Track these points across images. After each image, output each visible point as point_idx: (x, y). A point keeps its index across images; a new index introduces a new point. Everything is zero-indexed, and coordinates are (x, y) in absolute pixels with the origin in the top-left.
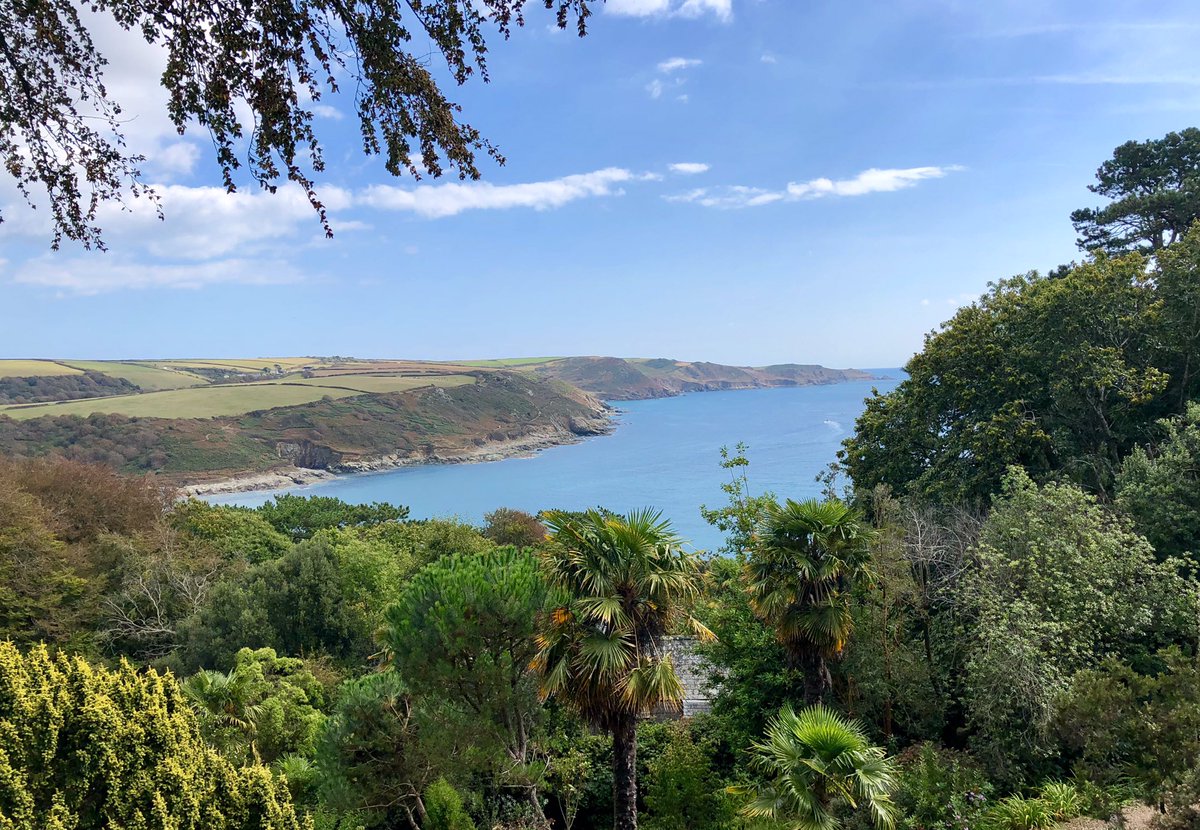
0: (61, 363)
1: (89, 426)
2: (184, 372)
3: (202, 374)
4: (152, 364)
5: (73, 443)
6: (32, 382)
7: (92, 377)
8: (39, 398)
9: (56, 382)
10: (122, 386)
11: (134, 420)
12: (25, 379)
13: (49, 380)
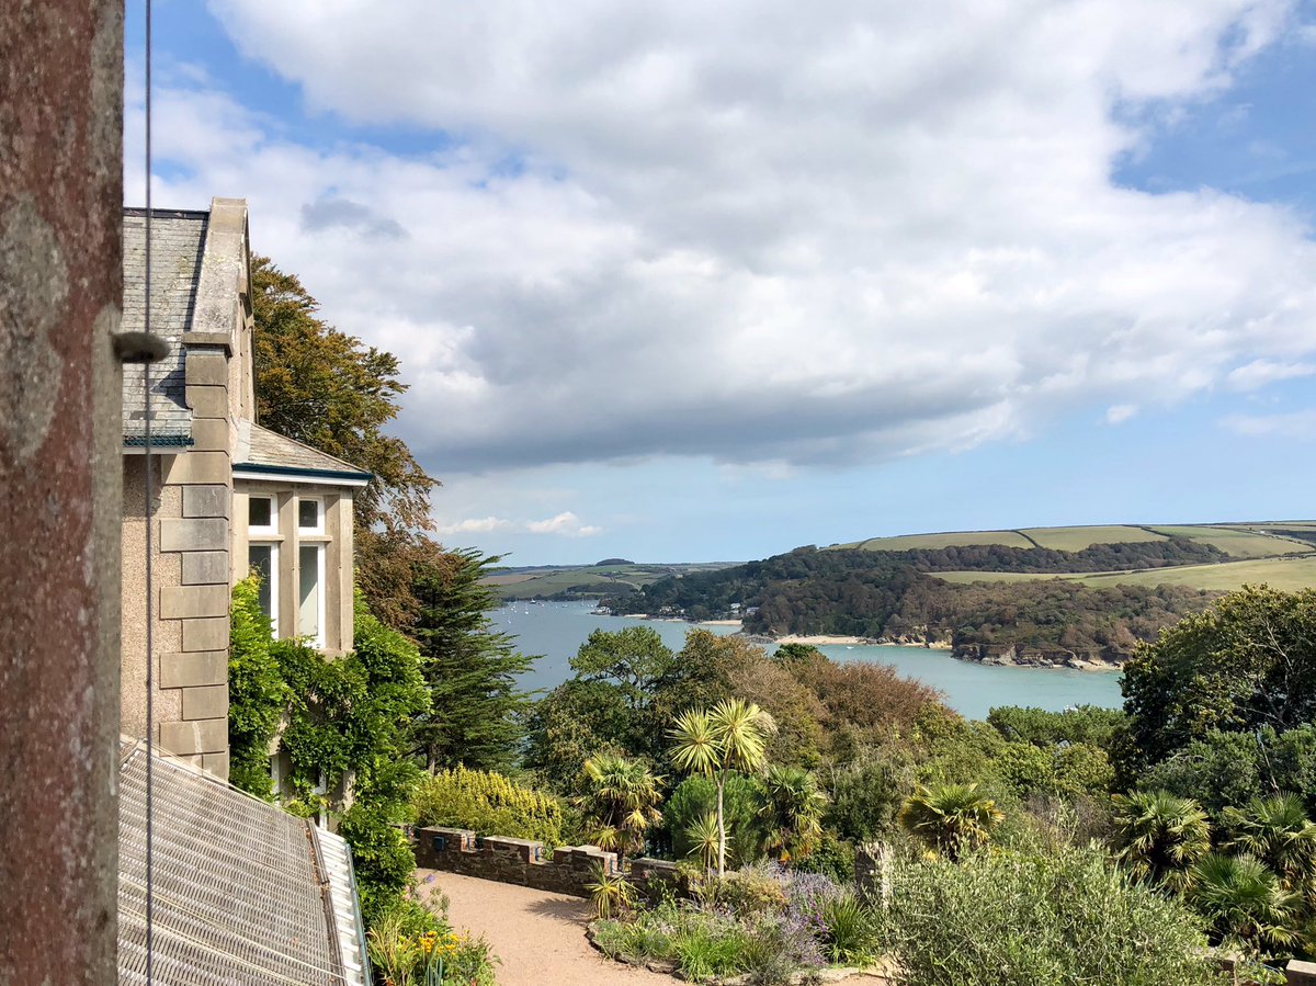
0: (1146, 529)
1: (1154, 598)
2: (1283, 537)
3: (1308, 539)
4: (1248, 527)
5: (1138, 615)
6: (1117, 548)
7: (1178, 544)
8: (1120, 565)
9: (1140, 549)
10: (1207, 554)
11: (1203, 593)
12: (1111, 546)
13: (1133, 547)
